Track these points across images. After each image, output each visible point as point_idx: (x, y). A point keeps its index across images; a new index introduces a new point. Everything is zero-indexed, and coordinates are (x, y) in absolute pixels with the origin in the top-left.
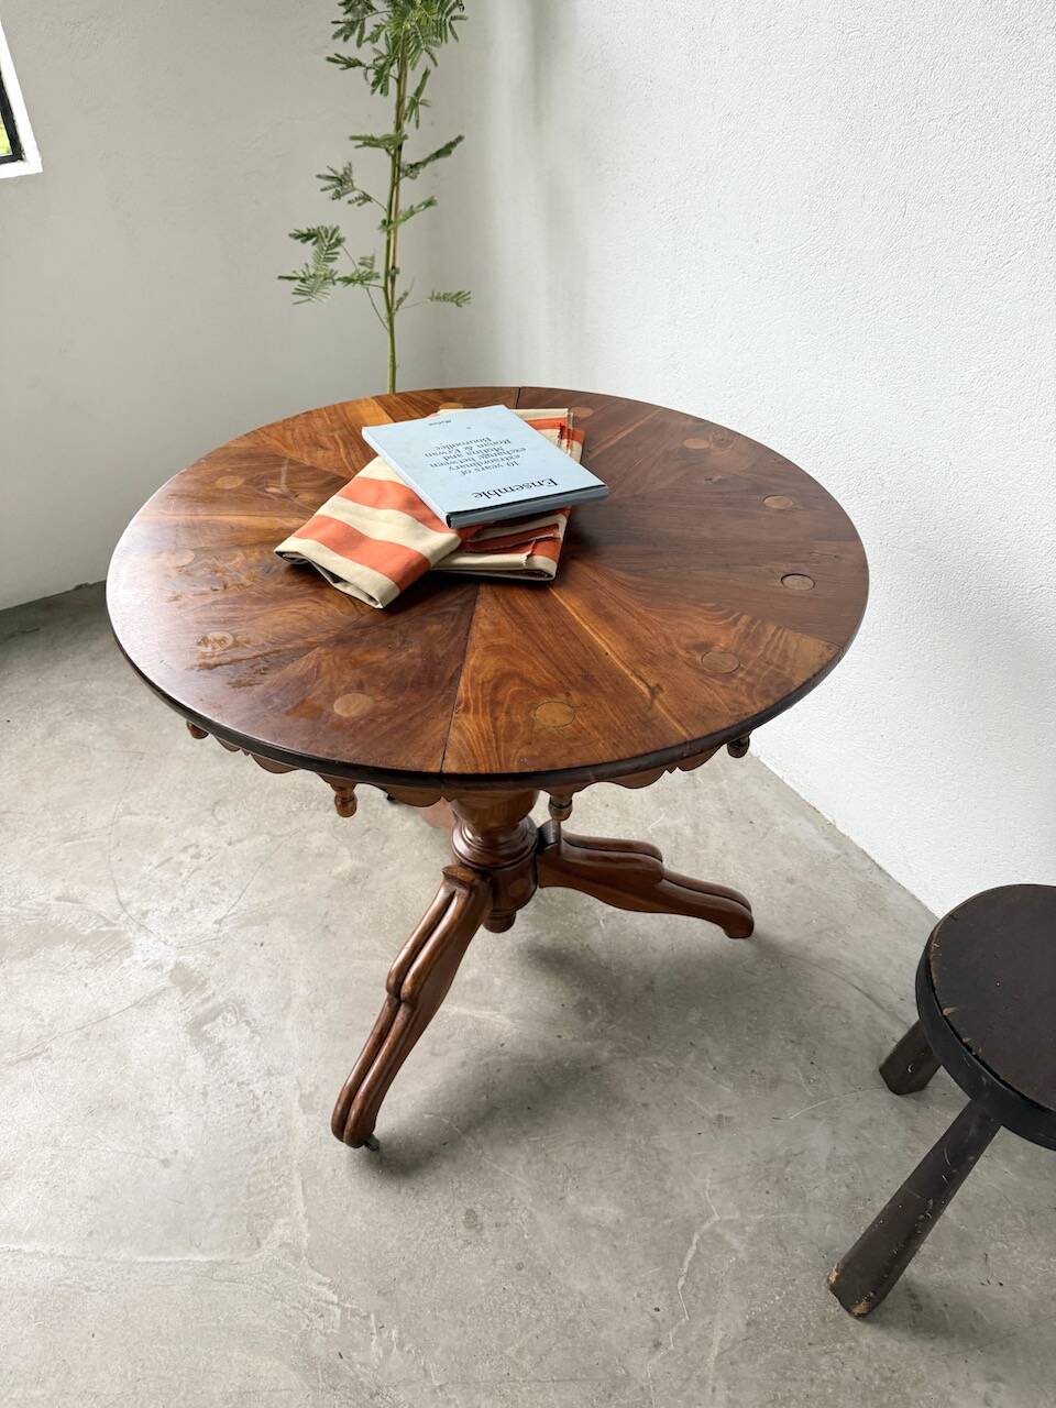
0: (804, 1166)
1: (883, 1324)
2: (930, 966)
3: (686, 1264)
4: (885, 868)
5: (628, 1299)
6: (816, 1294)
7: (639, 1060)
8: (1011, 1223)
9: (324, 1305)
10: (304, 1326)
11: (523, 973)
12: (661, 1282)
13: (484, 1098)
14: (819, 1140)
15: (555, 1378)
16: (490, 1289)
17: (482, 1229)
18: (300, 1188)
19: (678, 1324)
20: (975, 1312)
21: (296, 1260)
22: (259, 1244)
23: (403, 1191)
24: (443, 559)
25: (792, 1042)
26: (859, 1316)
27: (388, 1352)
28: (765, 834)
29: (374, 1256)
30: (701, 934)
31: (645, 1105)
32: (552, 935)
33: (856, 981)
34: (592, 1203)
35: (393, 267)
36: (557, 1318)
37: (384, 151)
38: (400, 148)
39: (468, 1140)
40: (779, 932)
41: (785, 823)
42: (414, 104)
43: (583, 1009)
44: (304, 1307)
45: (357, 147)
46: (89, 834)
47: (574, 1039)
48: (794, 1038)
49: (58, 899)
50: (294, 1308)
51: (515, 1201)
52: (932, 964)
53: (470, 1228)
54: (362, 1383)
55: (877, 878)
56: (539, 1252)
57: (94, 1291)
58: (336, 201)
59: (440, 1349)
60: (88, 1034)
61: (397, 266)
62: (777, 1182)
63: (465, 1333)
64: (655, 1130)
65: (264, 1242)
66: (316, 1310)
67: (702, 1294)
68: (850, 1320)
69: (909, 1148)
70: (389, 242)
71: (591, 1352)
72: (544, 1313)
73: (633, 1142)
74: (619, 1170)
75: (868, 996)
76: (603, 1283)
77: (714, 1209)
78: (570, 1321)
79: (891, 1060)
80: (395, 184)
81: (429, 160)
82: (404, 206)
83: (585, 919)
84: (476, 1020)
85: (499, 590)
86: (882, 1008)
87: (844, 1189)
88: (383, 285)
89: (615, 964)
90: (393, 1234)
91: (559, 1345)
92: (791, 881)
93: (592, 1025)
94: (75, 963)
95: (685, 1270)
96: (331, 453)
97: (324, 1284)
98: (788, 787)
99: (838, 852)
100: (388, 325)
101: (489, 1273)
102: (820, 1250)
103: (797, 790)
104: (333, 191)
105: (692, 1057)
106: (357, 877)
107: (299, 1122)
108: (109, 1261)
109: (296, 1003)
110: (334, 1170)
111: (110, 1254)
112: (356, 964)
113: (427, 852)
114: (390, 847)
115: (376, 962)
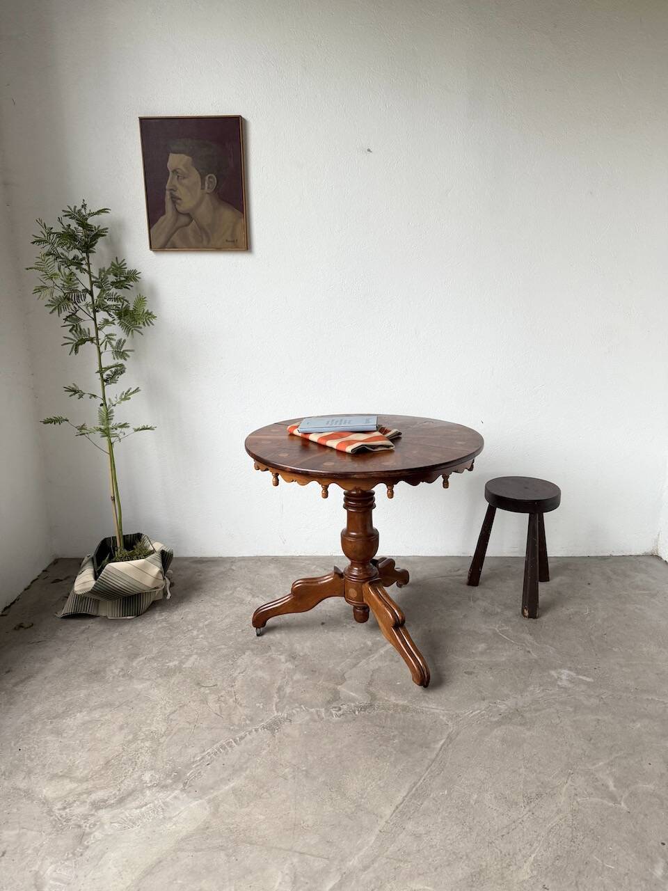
3: (507, 639)
5: (512, 652)
12: (511, 645)
14: (483, 603)
15: (530, 673)
16: (495, 676)
17: (473, 672)
19: (524, 646)
31: (450, 627)
34: (478, 648)
36: (511, 667)
48: (446, 594)
51: (468, 662)
53: (471, 674)
54: (512, 712)
56: (488, 663)
59: (509, 692)
62: (491, 615)
63: (506, 686)
64: (460, 628)
65: (447, 723)
67: (518, 639)
68: (538, 620)
71: (525, 664)
72: (508, 669)
73: (461, 634)
74: (469, 639)
76: (505, 655)
77: (493, 628)
78: (513, 665)
80: (103, 387)
90: (463, 692)
91: (520, 669)
97: (471, 713)
101: (489, 675)
105: (439, 612)
106: (293, 657)
107: (401, 702)
108: (430, 766)
109: (343, 689)
110: (429, 698)
111: (426, 766)
112: (339, 669)
113: (298, 635)
114: (286, 644)
115: (343, 663)
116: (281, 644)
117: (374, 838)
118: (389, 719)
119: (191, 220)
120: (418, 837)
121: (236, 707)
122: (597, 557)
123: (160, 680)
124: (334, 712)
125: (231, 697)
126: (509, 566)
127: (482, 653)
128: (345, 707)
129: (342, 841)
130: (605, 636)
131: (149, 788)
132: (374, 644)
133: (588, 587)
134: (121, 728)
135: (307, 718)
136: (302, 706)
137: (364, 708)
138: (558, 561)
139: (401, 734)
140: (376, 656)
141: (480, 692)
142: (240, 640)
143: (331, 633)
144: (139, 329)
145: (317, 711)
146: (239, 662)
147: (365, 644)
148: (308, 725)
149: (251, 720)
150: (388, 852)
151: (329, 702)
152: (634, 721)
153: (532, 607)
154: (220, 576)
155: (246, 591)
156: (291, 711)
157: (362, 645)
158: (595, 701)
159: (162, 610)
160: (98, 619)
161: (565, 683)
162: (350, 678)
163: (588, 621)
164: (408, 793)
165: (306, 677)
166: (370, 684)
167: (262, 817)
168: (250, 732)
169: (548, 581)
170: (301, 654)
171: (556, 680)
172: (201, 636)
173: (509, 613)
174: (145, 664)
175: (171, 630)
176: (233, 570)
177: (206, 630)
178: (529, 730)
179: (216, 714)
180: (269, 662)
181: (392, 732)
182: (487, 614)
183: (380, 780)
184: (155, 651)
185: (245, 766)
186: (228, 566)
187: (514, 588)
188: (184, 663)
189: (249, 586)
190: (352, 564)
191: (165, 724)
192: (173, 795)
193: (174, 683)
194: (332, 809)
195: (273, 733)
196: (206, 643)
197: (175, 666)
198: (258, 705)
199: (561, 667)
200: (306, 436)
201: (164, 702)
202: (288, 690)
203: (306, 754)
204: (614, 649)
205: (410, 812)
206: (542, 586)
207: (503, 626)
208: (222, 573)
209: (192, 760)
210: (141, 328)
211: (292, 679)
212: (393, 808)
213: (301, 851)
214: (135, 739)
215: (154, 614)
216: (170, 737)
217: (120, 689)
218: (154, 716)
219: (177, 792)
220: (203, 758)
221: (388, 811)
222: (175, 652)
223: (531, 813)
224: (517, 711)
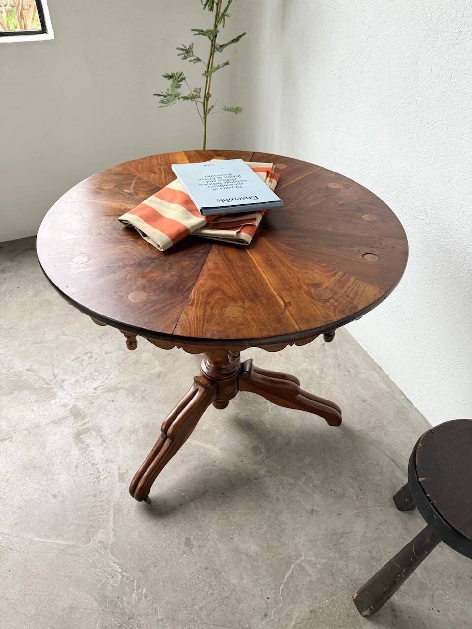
0: (349, 539)
1: (377, 622)
2: (416, 455)
3: (286, 578)
4: (410, 400)
5: (255, 591)
6: (346, 602)
7: (278, 477)
8: (448, 581)
9: (114, 572)
10: (104, 581)
11: (230, 429)
12: (272, 585)
13: (203, 486)
14: (359, 527)
15: (215, 624)
16: (191, 577)
17: (192, 547)
18: (112, 516)
19: (278, 607)
20: (423, 623)
21: (104, 549)
22: (90, 540)
23: (159, 524)
24: (197, 230)
25: (353, 478)
26: (365, 616)
27: (140, 599)
28: (354, 377)
29: (141, 553)
30: (317, 421)
31: (278, 499)
32: (246, 413)
33: (388, 453)
34: (245, 543)
35: (208, 94)
36: (221, 595)
37: (208, 38)
38: (216, 37)
39: (192, 504)
40: (354, 425)
41: (365, 373)
42: (223, 15)
43: (255, 450)
44: (106, 572)
45: (195, 35)
46: (45, 342)
47: (249, 464)
48: (353, 477)
49: (27, 370)
50: (101, 572)
51: (209, 537)
52: (417, 454)
53: (187, 546)
54: (126, 612)
55: (405, 404)
56: (217, 562)
57: (14, 550)
58: (185, 60)
59: (164, 601)
60: (30, 433)
61: (210, 93)
62: (335, 545)
63: (177, 595)
64: (281, 512)
66: (110, 575)
67: (291, 594)
68: (361, 618)
69: (403, 538)
70: (207, 82)
71: (234, 614)
72: (215, 592)
73: (269, 516)
74: (260, 528)
75: (393, 461)
76: (245, 582)
77: (303, 554)
78: (226, 597)
79: (399, 493)
80: (212, 54)
81: (229, 43)
82: (215, 65)
83: (262, 408)
84: (205, 448)
85: (221, 248)
86: (399, 467)
87: (368, 553)
88: (203, 102)
89: (273, 431)
90: (151, 544)
91: (219, 608)
92: (364, 401)
93: (258, 458)
94: (29, 400)
95: (285, 581)
96: (157, 176)
97: (116, 563)
98: (369, 356)
99: (389, 390)
100: (204, 121)
101: (192, 569)
102: (351, 581)
103: (373, 358)
104: (182, 56)
105: (303, 479)
182: (334, 539)
207: (313, 567)
224: (129, 619)
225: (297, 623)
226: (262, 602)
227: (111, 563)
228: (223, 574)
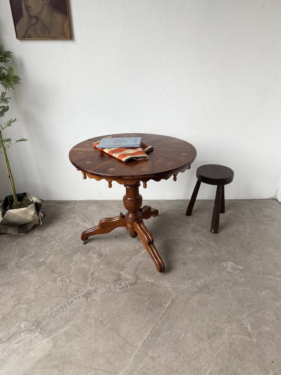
0: (195, 228)
5: (205, 252)
7: (168, 235)
10: (190, 291)
12: (204, 248)
14: (192, 225)
16: (196, 266)
17: (186, 263)
19: (211, 249)
23: (174, 270)
27: (200, 281)
33: (171, 211)
34: (189, 250)
48: (176, 220)
50: (186, 291)
51: (184, 258)
53: (185, 265)
54: (203, 286)
56: (193, 258)
59: (203, 275)
63: (201, 271)
64: (181, 239)
65: (172, 292)
66: (188, 289)
67: (208, 245)
68: (218, 234)
71: (211, 259)
72: (203, 261)
73: (181, 242)
74: (185, 245)
75: (174, 211)
76: (202, 253)
77: (197, 239)
78: (205, 259)
86: (177, 211)
90: (181, 274)
91: (208, 262)
95: (204, 245)
97: (184, 287)
101: (194, 265)
105: (172, 230)
106: (100, 255)
107: (150, 281)
108: (162, 318)
109: (123, 274)
110: (164, 278)
111: (160, 317)
112: (122, 262)
113: (104, 243)
114: (97, 248)
115: (124, 259)
116: (95, 248)
117: (132, 360)
118: (144, 290)
119: (38, 20)
120: (153, 359)
121: (70, 284)
122: (247, 200)
123: (34, 269)
124: (117, 287)
125: (68, 278)
126: (206, 205)
127: (191, 253)
128: (123, 283)
129: (116, 362)
130: (250, 243)
131: (23, 331)
132: (140, 248)
133: (243, 216)
134: (13, 297)
135: (104, 290)
136: (102, 283)
137: (132, 284)
138: (229, 202)
139: (149, 299)
140: (140, 254)
141: (189, 275)
142: (75, 246)
143: (119, 242)
144: (12, 86)
145: (110, 286)
146: (74, 258)
147: (135, 248)
148: (104, 294)
149: (76, 292)
150: (139, 369)
151: (116, 281)
152: (261, 291)
153: (216, 227)
154: (68, 211)
155: (81, 219)
156: (97, 286)
157: (134, 249)
158: (243, 280)
159: (39, 230)
160: (7, 235)
161: (229, 270)
162: (127, 267)
163: (242, 235)
164: (150, 334)
165: (106, 267)
166: (136, 270)
167: (78, 348)
168: (76, 299)
169: (224, 213)
170: (104, 254)
171: (226, 268)
172: (56, 244)
173: (205, 230)
174: (28, 260)
175: (42, 241)
176: (75, 208)
177: (59, 241)
178: (211, 296)
179: (60, 288)
180: (88, 259)
181: (145, 298)
182: (194, 231)
183: (137, 326)
184: (33, 253)
185: (71, 318)
186: (73, 205)
187: (207, 217)
188: (47, 260)
189: (82, 216)
190: (129, 213)
191: (34, 294)
192: (35, 335)
193: (41, 271)
194: (113, 343)
195: (87, 299)
196: (58, 248)
197: (42, 261)
198: (81, 283)
199: (228, 260)
200: (103, 150)
201: (35, 282)
202: (96, 274)
203: (102, 311)
204: (254, 250)
205: (151, 344)
206: (221, 215)
207: (201, 238)
208: (70, 209)
209: (46, 315)
210: (13, 85)
211: (99, 268)
212: (142, 342)
213: (95, 368)
214: (19, 303)
215: (35, 232)
216: (36, 302)
217: (14, 275)
218: (29, 290)
219: (37, 334)
220: (51, 314)
221: (140, 344)
222: (43, 254)
223: (209, 345)
224: (206, 285)
225: (217, 246)
226: (209, 251)
227: (184, 288)
228: (198, 258)
